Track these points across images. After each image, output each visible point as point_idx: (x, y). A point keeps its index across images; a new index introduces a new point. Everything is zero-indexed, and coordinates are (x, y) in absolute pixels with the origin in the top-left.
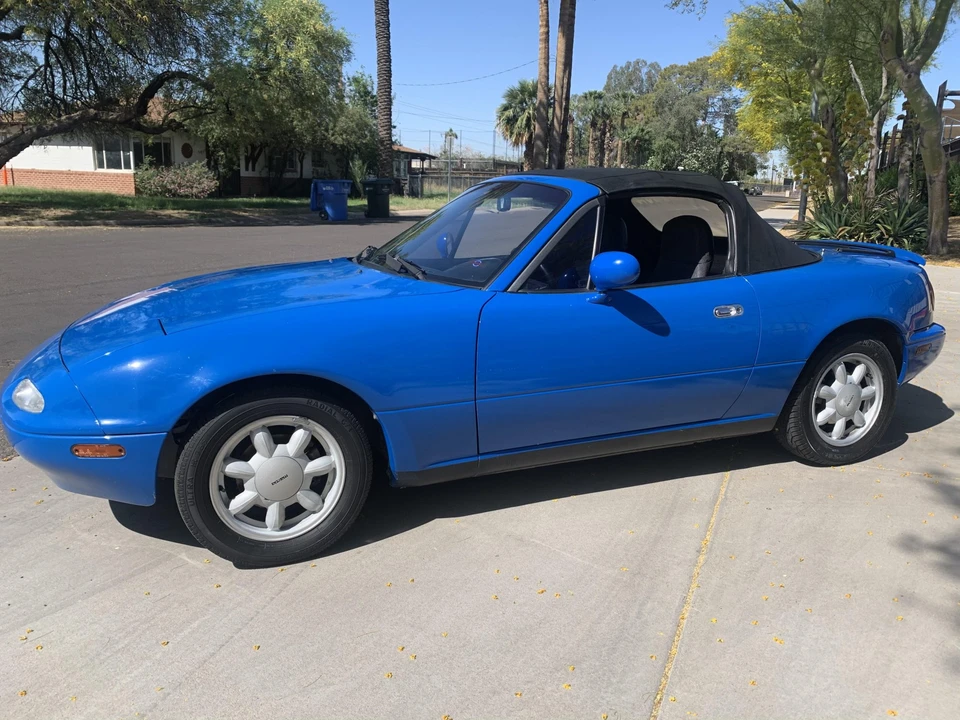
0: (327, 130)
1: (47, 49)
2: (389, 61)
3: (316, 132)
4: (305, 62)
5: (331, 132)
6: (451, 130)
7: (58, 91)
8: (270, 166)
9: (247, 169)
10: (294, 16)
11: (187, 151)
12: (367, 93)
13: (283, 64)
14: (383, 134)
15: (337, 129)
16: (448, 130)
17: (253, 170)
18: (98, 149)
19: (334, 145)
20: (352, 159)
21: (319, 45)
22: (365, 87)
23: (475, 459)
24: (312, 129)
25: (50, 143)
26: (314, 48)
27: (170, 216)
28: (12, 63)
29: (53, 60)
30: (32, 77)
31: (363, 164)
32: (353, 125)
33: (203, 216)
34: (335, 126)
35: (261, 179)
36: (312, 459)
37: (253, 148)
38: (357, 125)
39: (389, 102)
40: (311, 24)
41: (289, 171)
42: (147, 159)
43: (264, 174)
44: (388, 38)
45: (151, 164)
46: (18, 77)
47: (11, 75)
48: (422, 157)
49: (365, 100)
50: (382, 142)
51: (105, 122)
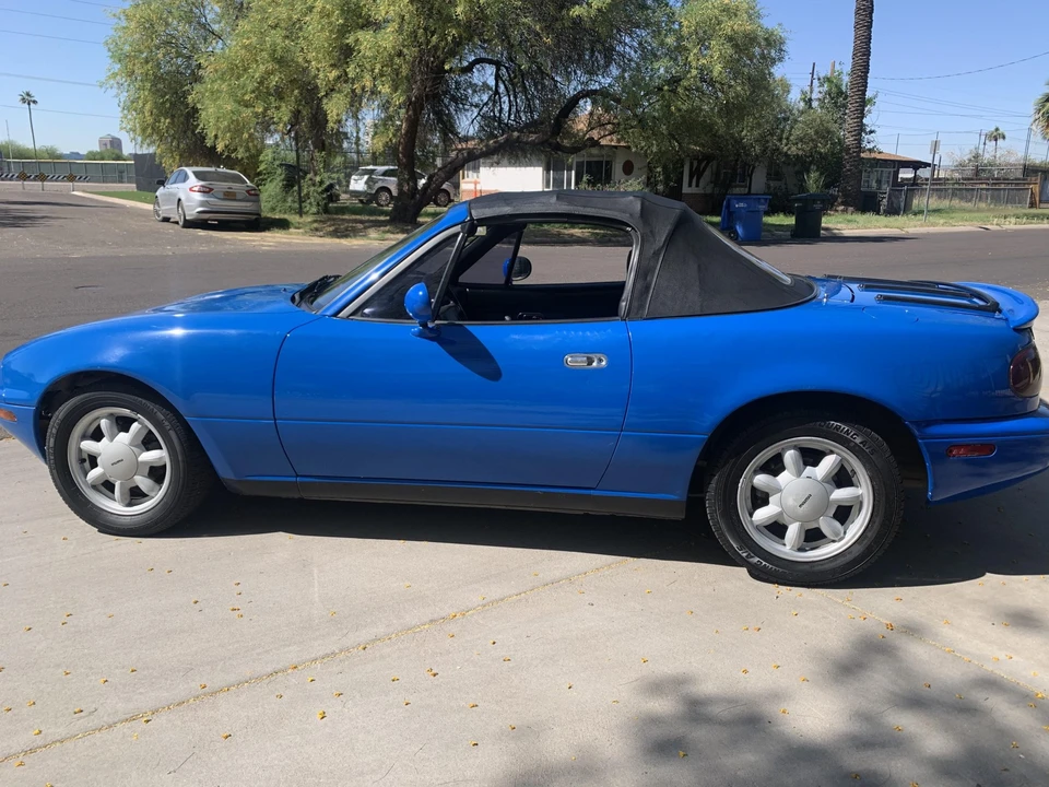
0: (780, 140)
1: (498, 77)
2: (867, 53)
3: (768, 142)
4: (718, 68)
5: (784, 141)
6: (997, 129)
7: (505, 115)
8: (715, 181)
9: (690, 185)
10: (711, 20)
11: (628, 169)
12: (840, 93)
13: (694, 72)
14: (849, 140)
15: (792, 138)
16: (993, 129)
17: (697, 186)
18: (547, 170)
19: (786, 154)
20: (808, 172)
21: (736, 46)
22: (838, 87)
23: (294, 479)
24: (762, 140)
25: (498, 164)
26: (730, 51)
27: (572, 235)
28: (474, 91)
29: (502, 88)
30: (486, 104)
31: (821, 174)
32: (811, 132)
33: (604, 235)
34: (790, 135)
35: (705, 195)
36: (148, 450)
37: (700, 162)
38: (817, 132)
39: (863, 103)
40: (729, 26)
41: (736, 187)
42: (585, 179)
43: (709, 190)
44: (869, 27)
45: (589, 182)
46: (476, 106)
47: (472, 105)
48: (916, 165)
49: (836, 103)
50: (847, 149)
51: (527, 143)
